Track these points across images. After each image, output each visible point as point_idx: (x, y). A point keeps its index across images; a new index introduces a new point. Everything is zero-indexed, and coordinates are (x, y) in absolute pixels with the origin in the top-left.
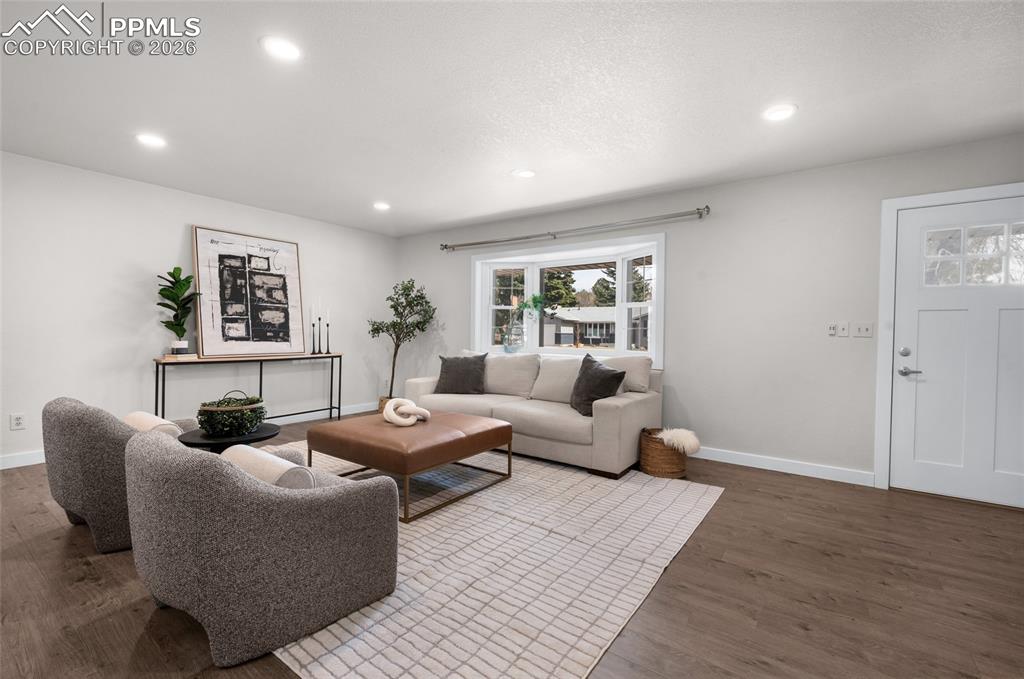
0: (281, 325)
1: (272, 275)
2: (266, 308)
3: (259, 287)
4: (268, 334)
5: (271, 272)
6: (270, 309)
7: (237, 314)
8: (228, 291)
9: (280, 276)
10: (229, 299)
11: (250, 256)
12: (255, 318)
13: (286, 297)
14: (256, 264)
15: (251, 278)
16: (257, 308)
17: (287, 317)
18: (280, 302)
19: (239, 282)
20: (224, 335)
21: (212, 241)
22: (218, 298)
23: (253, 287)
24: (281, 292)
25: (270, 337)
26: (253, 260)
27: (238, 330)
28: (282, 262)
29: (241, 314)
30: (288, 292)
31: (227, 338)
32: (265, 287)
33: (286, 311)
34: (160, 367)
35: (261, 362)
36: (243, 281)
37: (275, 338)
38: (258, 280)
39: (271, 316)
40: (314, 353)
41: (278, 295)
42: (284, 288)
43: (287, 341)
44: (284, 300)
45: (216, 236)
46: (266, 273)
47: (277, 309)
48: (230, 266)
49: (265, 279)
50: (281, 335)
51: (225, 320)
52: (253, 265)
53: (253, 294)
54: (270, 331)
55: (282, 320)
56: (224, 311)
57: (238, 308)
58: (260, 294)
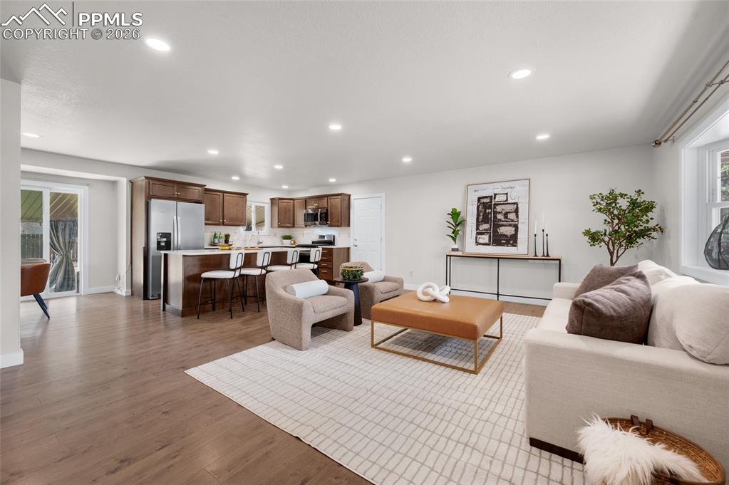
0: (512, 236)
1: (509, 204)
2: (502, 225)
3: (499, 213)
4: (503, 241)
5: (508, 202)
6: (505, 226)
7: (485, 230)
8: (481, 217)
9: (515, 203)
10: (482, 221)
11: (495, 195)
12: (495, 231)
13: (517, 217)
14: (500, 198)
15: (495, 208)
16: (497, 225)
17: (517, 230)
18: (512, 221)
19: (487, 211)
20: (476, 242)
21: (475, 191)
22: (475, 222)
23: (496, 213)
24: (514, 214)
26: (497, 196)
27: (485, 239)
28: (517, 194)
29: (487, 230)
30: (519, 214)
31: (478, 244)
32: (504, 212)
33: (516, 227)
34: (449, 257)
35: (498, 258)
36: (490, 211)
37: (507, 244)
38: (499, 208)
39: (504, 230)
41: (512, 216)
42: (516, 211)
43: (515, 246)
44: (516, 219)
45: (476, 187)
46: (505, 203)
47: (510, 225)
48: (484, 203)
49: (503, 207)
50: (511, 242)
51: (478, 234)
52: (497, 200)
53: (495, 217)
54: (504, 240)
55: (513, 233)
56: (477, 229)
57: (486, 226)
58: (499, 216)
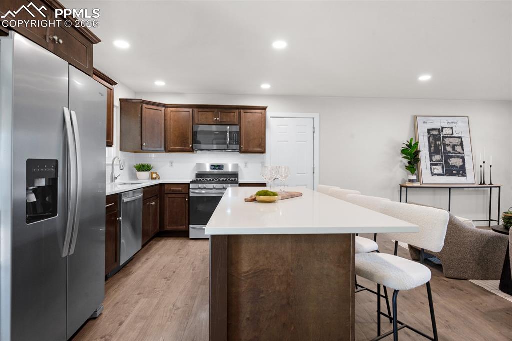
0: (461, 167)
1: (455, 137)
2: (452, 157)
3: (448, 145)
4: (454, 172)
5: (454, 136)
6: (455, 158)
7: (437, 161)
8: (433, 149)
9: (459, 138)
10: (434, 153)
11: (443, 128)
12: (447, 162)
13: (463, 150)
14: (447, 132)
15: (444, 140)
16: (447, 158)
17: (464, 162)
18: (460, 153)
19: (438, 143)
20: (432, 173)
21: (424, 123)
22: (428, 153)
23: (445, 145)
24: (460, 147)
25: (455, 174)
26: (444, 130)
27: (439, 170)
28: (460, 129)
29: (439, 161)
30: (464, 147)
31: (433, 175)
32: (451, 145)
33: (463, 158)
35: (450, 188)
36: (440, 142)
37: (458, 175)
38: (447, 141)
39: (454, 162)
40: (481, 184)
41: (459, 149)
42: (462, 145)
43: (465, 176)
44: (462, 152)
45: (425, 119)
46: (452, 136)
47: (458, 157)
48: (433, 135)
49: (451, 140)
50: (461, 173)
51: (432, 165)
52: (444, 133)
53: (445, 149)
54: (455, 171)
55: (462, 164)
56: (431, 160)
57: (437, 158)
58: (449, 149)
